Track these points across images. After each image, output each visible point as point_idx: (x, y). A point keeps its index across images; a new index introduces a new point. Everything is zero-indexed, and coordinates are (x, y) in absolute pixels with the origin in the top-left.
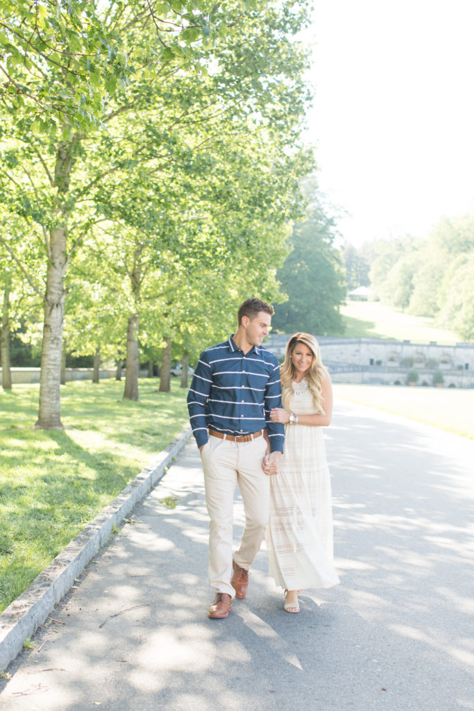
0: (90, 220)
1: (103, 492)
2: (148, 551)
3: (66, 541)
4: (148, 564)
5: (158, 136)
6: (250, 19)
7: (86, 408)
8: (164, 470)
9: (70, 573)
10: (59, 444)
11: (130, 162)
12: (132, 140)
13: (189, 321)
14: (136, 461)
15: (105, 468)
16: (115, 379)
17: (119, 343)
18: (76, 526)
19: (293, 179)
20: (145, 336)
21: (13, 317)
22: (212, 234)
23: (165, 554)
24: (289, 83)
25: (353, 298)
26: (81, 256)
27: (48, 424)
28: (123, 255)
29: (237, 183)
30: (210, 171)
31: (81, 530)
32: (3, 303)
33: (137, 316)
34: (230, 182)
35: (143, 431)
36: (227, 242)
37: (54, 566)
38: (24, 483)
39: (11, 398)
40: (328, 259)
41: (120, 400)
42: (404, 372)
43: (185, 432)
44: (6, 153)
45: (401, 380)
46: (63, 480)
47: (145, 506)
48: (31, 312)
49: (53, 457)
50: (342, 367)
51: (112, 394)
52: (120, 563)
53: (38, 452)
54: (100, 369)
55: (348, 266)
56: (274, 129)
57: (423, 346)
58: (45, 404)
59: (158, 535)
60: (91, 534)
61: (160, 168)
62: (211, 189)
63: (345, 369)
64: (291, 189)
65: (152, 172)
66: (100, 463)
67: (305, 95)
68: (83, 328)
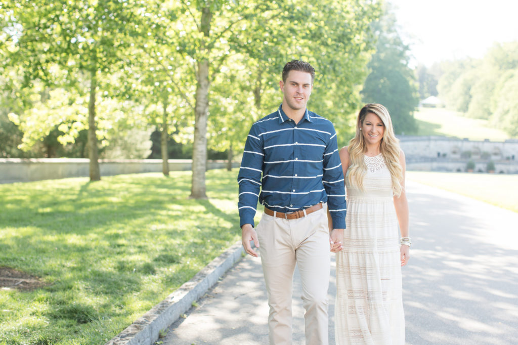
0: (225, 55)
1: (235, 235)
3: (213, 258)
7: (224, 187)
10: (206, 208)
11: (252, 15)
18: (219, 251)
21: (170, 123)
25: (425, 105)
26: (219, 80)
27: (198, 195)
31: (222, 253)
32: (162, 113)
39: (169, 181)
40: (405, 76)
42: (464, 162)
44: (168, 11)
45: (461, 168)
48: (183, 119)
49: (202, 215)
50: (416, 158)
54: (232, 161)
55: (421, 81)
57: (479, 142)
58: (195, 184)
61: (273, 17)
63: (418, 160)
68: (220, 130)
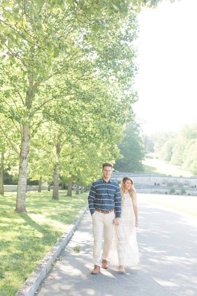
0: (40, 121)
1: (46, 245)
2: (69, 276)
3: (31, 271)
4: (70, 283)
5: (71, 85)
6: (111, 36)
7: (36, 203)
8: (73, 233)
9: (33, 289)
10: (25, 220)
11: (59, 96)
12: (59, 87)
13: (80, 166)
14: (60, 229)
15: (46, 232)
16: (47, 190)
17: (50, 175)
18: (34, 263)
19: (129, 104)
20: (62, 172)
21: (5, 163)
22: (93, 128)
23: (78, 277)
24: (128, 63)
25: (147, 157)
26: (36, 137)
27: (20, 211)
28: (53, 137)
29: (105, 106)
30: (94, 100)
31: (38, 265)
32: (1, 158)
33: (59, 163)
34: (102, 105)
35: (62, 214)
36: (100, 131)
37: (25, 286)
38: (10, 240)
39: (3, 198)
40: (137, 141)
41: (51, 200)
42: (169, 189)
43: (80, 215)
44: (4, 91)
45: (167, 192)
46: (27, 238)
47: (65, 251)
48: (13, 161)
49: (22, 227)
50: (143, 186)
51: (47, 197)
52: (56, 282)
53: (16, 224)
54: (41, 186)
55: (145, 144)
56: (120, 83)
57: (177, 177)
58: (19, 202)
59: (73, 267)
60: (42, 267)
61: (71, 99)
62: (93, 108)
63: (144, 187)
64: (128, 109)
65: (68, 101)
66: (44, 229)
67: (134, 69)
68: (35, 168)
